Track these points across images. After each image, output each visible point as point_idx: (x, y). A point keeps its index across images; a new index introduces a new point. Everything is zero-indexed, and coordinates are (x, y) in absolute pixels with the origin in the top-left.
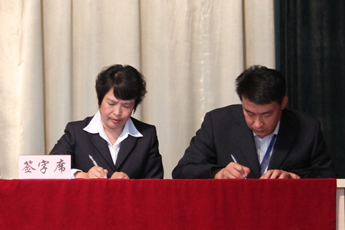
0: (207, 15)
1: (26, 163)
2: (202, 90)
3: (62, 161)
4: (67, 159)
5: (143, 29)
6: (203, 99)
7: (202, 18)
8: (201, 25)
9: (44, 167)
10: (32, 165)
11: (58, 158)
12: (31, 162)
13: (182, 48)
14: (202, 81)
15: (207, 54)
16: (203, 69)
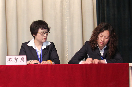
0: (68, 3)
1: (9, 59)
3: (23, 58)
4: (25, 57)
5: (44, 8)
6: (67, 34)
7: (66, 4)
8: (65, 7)
9: (16, 60)
10: (11, 60)
11: (21, 57)
12: (11, 58)
13: (59, 15)
14: (66, 27)
15: (68, 17)
16: (66, 23)
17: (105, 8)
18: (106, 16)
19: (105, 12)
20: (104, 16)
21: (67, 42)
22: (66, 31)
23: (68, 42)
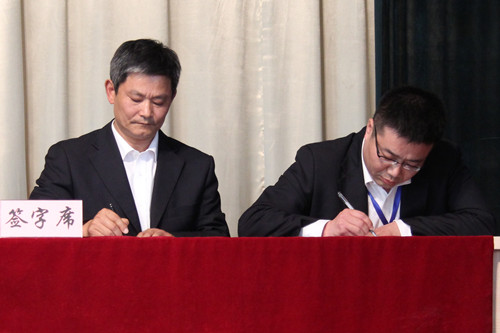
1: (13, 212)
2: (260, 109)
3: (68, 209)
4: (77, 206)
6: (262, 123)
7: (261, 5)
8: (258, 15)
9: (41, 219)
10: (22, 216)
11: (62, 204)
12: (19, 211)
13: (232, 47)
14: (259, 96)
15: (268, 57)
16: (261, 79)
17: (410, 19)
18: (411, 51)
19: (410, 34)
20: (405, 50)
21: (262, 154)
22: (260, 111)
23: (265, 153)
